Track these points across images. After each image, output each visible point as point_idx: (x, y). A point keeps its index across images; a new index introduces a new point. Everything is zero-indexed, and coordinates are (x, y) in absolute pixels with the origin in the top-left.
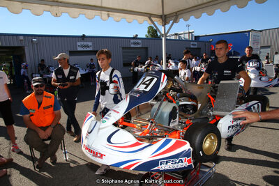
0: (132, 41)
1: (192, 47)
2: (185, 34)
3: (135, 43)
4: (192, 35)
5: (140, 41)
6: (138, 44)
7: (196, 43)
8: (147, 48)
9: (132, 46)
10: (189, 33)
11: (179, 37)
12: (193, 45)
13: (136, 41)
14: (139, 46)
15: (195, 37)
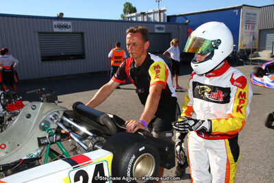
0: (55, 23)
1: (157, 31)
2: (154, 13)
3: (60, 27)
4: (164, 15)
5: (69, 23)
6: (66, 27)
7: (163, 26)
8: (82, 34)
9: (56, 30)
10: (160, 12)
11: (148, 18)
12: (159, 28)
13: (63, 23)
14: (67, 30)
15: (168, 17)
